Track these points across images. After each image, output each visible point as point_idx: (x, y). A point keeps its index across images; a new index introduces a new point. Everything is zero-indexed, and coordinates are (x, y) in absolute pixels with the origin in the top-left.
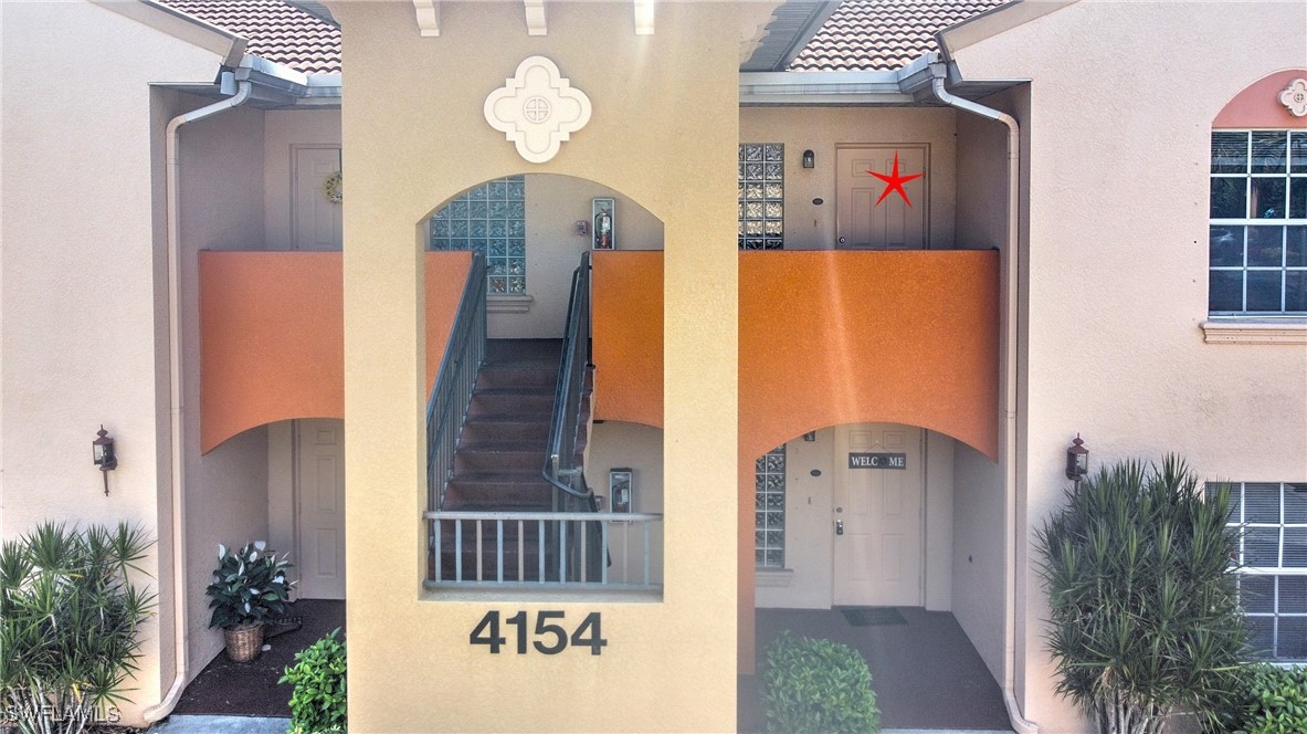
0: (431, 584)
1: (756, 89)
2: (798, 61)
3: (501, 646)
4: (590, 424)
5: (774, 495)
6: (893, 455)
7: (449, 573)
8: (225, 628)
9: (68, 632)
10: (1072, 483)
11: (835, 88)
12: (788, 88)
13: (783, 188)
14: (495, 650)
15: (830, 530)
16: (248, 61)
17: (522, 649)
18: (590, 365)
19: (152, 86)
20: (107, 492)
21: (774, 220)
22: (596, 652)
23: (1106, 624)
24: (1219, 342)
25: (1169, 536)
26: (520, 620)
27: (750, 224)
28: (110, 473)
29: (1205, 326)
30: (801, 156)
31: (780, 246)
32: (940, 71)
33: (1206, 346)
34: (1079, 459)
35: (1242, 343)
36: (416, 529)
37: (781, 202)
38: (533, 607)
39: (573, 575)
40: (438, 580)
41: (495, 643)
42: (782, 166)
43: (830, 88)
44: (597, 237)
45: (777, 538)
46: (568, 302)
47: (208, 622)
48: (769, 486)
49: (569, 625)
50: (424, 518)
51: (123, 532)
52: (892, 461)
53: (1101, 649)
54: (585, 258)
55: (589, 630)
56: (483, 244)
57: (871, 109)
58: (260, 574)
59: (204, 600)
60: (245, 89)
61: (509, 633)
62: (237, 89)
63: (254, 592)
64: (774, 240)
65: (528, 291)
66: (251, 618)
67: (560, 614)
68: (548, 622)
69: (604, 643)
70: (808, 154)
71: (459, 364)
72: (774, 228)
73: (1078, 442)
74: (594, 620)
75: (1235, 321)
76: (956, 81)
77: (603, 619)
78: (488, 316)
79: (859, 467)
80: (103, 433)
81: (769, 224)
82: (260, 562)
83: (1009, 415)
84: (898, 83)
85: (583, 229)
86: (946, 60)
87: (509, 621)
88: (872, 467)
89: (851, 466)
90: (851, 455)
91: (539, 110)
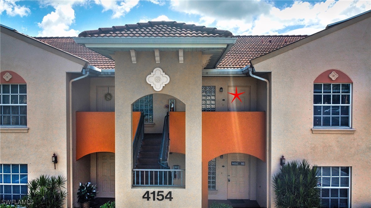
0: (134, 185)
1: (208, 73)
2: (219, 66)
3: (149, 199)
4: (169, 153)
5: (213, 172)
6: (242, 162)
7: (138, 183)
8: (81, 203)
9: (47, 201)
10: (282, 166)
11: (227, 73)
12: (216, 73)
13: (215, 97)
14: (148, 200)
15: (227, 180)
16: (89, 67)
17: (154, 200)
18: (169, 139)
19: (66, 73)
20: (55, 168)
21: (213, 105)
22: (170, 200)
23: (288, 198)
24: (316, 133)
25: (302, 177)
26: (154, 193)
27: (207, 105)
28: (56, 164)
29: (312, 129)
30: (219, 89)
31: (215, 111)
32: (251, 69)
33: (312, 134)
34: (283, 161)
35: (321, 133)
36: (131, 173)
37: (215, 100)
38: (157, 190)
39: (165, 183)
40: (135, 184)
41: (148, 198)
42: (215, 91)
43: (226, 73)
44: (170, 108)
45: (214, 183)
46: (163, 124)
47: (77, 201)
48: (212, 170)
49: (165, 194)
50: (132, 170)
51: (59, 178)
52: (242, 164)
53: (287, 204)
54: (168, 113)
55: (169, 195)
56: (143, 110)
57: (236, 78)
58: (90, 189)
59: (76, 196)
60: (88, 73)
61: (151, 196)
62: (86, 73)
63: (88, 194)
64: (213, 109)
65: (154, 122)
66: (87, 200)
67: (163, 192)
68: (160, 193)
69: (172, 198)
70: (221, 88)
71: (138, 138)
72: (213, 106)
73: (283, 157)
74: (170, 193)
75: (319, 128)
76: (254, 72)
77: (172, 193)
78: (145, 128)
79: (234, 165)
80: (54, 154)
81: (212, 105)
82: (90, 186)
83: (267, 151)
84: (242, 72)
85: (167, 107)
86: (252, 67)
87: (151, 193)
88: (237, 165)
89: (232, 165)
90: (232, 162)
91: (158, 80)
